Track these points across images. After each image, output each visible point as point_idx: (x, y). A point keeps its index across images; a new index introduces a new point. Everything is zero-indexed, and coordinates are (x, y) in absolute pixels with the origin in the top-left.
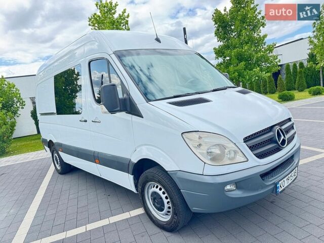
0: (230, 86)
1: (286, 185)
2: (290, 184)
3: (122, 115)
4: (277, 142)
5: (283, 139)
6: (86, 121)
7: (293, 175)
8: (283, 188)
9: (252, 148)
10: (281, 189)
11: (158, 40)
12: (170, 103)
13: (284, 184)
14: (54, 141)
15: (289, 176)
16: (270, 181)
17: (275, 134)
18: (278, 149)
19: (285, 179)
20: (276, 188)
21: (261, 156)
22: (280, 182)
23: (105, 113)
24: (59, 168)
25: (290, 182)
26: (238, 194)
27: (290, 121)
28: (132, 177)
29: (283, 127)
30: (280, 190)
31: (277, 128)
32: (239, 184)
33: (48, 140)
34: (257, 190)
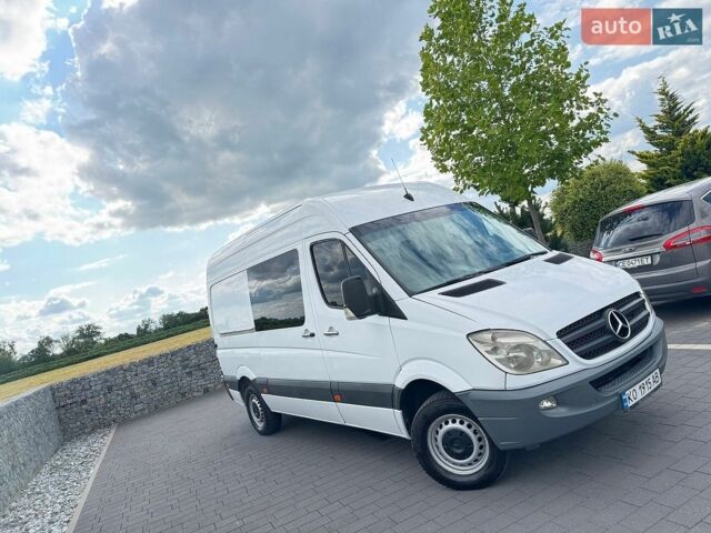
0: (535, 252)
1: (640, 397)
2: (648, 395)
3: (374, 319)
4: (612, 333)
5: (622, 328)
6: (313, 335)
7: (651, 381)
8: (635, 401)
9: (571, 345)
10: (632, 403)
11: (409, 197)
12: (443, 294)
13: (635, 394)
14: (252, 377)
15: (644, 382)
16: (609, 391)
17: (606, 322)
18: (617, 343)
19: (637, 387)
20: (621, 401)
21: (587, 355)
22: (628, 392)
23: (350, 319)
24: (260, 426)
25: (647, 392)
26: (563, 412)
27: (639, 297)
28: (398, 413)
29: (622, 310)
30: (630, 404)
31: (612, 311)
32: (560, 397)
33: (239, 378)
34: (590, 404)
